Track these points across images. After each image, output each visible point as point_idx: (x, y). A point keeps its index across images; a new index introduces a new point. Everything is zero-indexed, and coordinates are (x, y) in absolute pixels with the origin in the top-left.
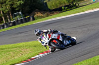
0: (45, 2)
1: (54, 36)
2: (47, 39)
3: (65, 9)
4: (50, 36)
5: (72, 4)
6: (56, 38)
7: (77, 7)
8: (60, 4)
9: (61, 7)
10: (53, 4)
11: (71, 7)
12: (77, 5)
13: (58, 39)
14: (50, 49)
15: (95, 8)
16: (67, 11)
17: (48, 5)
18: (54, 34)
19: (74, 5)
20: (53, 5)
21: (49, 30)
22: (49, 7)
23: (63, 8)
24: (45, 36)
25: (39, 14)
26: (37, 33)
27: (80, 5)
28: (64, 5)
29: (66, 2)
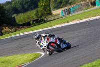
0: (13, 16)
3: (33, 23)
4: (48, 39)
5: (40, 19)
6: (54, 41)
7: (45, 22)
8: (29, 18)
9: (29, 22)
10: (22, 18)
11: (39, 22)
12: (45, 19)
14: (48, 53)
16: (35, 25)
17: (16, 20)
18: (52, 38)
19: (42, 20)
20: (21, 20)
21: (47, 34)
22: (17, 22)
23: (31, 22)
25: (7, 29)
26: (36, 37)
27: (49, 19)
29: (34, 17)
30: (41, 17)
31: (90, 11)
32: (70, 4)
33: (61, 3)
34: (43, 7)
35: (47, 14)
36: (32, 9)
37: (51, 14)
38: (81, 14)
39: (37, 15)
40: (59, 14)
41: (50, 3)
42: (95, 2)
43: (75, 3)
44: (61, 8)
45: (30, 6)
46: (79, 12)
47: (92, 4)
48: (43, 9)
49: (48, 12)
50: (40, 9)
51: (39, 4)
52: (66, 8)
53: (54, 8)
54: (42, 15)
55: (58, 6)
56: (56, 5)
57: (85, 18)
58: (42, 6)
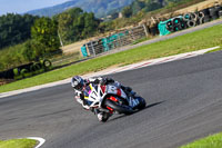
1: (111, 89)
2: (98, 94)
3: (19, 72)
4: (103, 88)
5: (35, 63)
6: (115, 92)
7: (47, 70)
8: (10, 62)
9: (12, 70)
11: (33, 70)
12: (47, 64)
13: (118, 96)
14: (100, 117)
15: (88, 71)
16: (24, 77)
18: (110, 87)
19: (40, 65)
23: (16, 71)
24: (93, 89)
26: (76, 83)
27: (54, 64)
28: (17, 65)
29: (23, 59)
30: (37, 59)
31: (146, 46)
32: (102, 30)
33: (81, 27)
34: (41, 38)
35: (51, 52)
36: (17, 42)
37: (60, 52)
38: (127, 51)
39: (28, 54)
40: (78, 53)
41: (57, 28)
42: (156, 26)
43: (112, 29)
44: (83, 38)
45: (12, 35)
46: (122, 49)
47: (150, 30)
48: (42, 41)
49: (53, 48)
50: (35, 41)
51: (33, 30)
52: (93, 39)
53: (68, 39)
54: (40, 54)
55: (75, 34)
56: (71, 33)
57: (135, 62)
58: (39, 34)
